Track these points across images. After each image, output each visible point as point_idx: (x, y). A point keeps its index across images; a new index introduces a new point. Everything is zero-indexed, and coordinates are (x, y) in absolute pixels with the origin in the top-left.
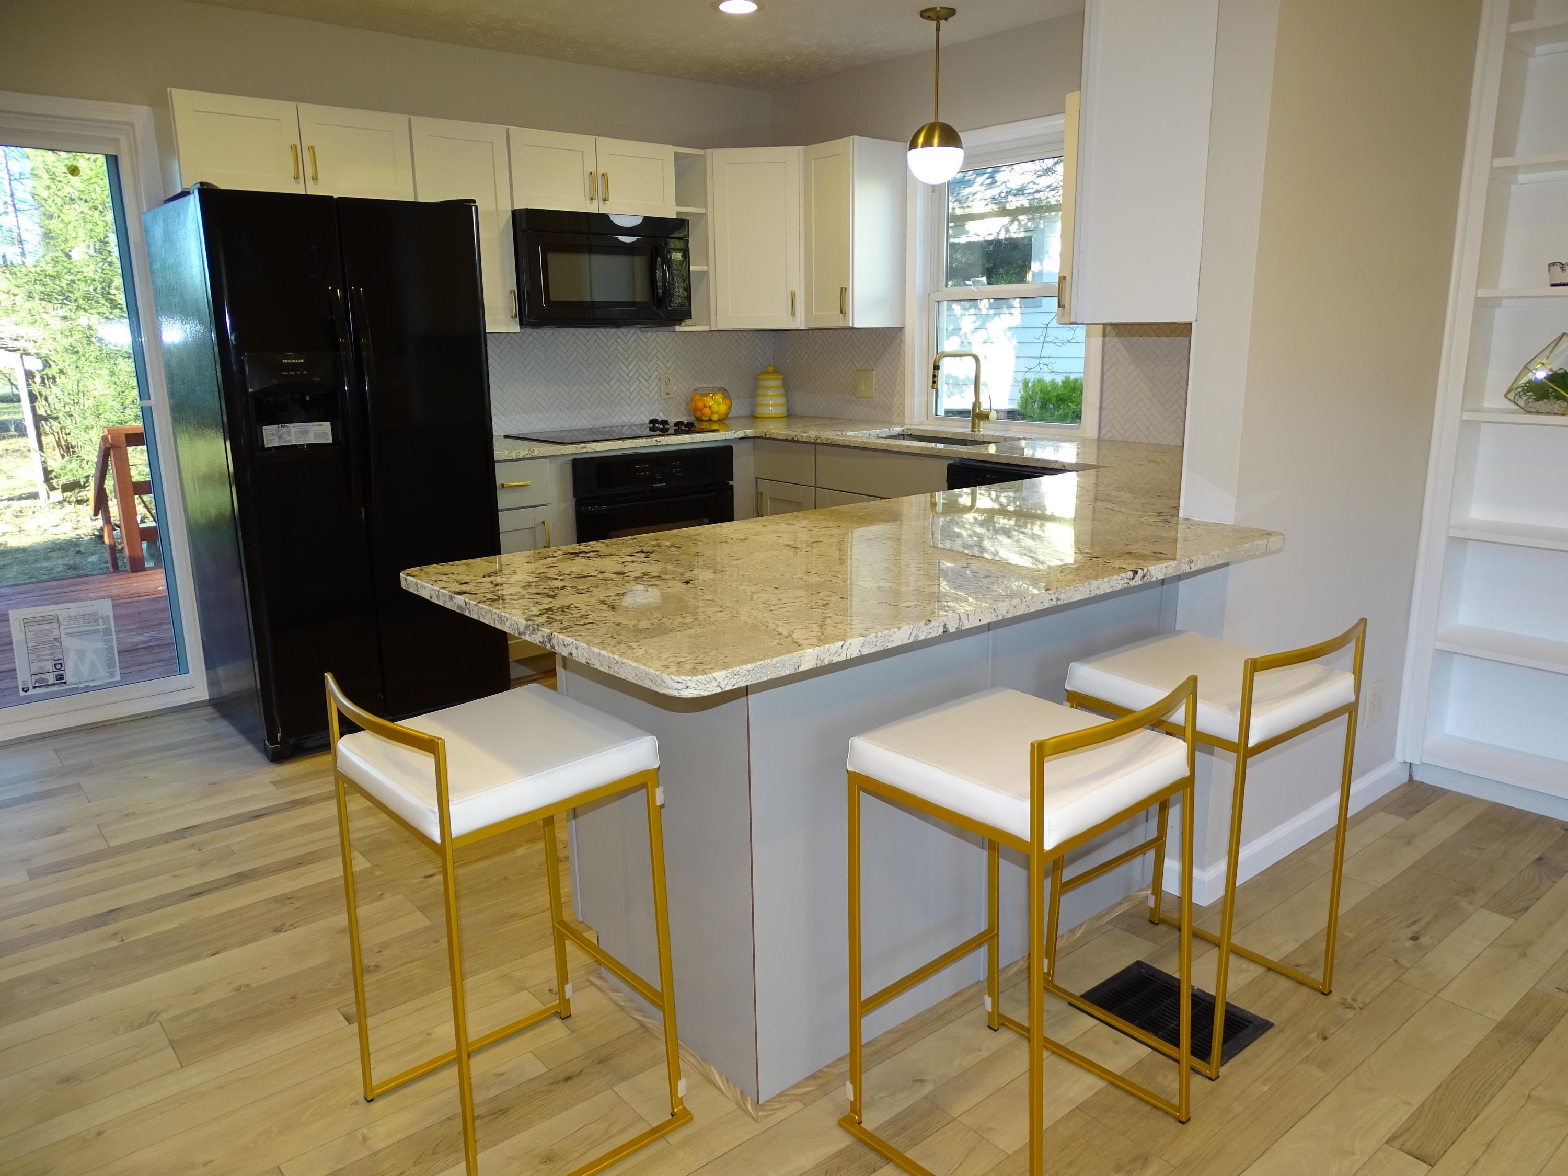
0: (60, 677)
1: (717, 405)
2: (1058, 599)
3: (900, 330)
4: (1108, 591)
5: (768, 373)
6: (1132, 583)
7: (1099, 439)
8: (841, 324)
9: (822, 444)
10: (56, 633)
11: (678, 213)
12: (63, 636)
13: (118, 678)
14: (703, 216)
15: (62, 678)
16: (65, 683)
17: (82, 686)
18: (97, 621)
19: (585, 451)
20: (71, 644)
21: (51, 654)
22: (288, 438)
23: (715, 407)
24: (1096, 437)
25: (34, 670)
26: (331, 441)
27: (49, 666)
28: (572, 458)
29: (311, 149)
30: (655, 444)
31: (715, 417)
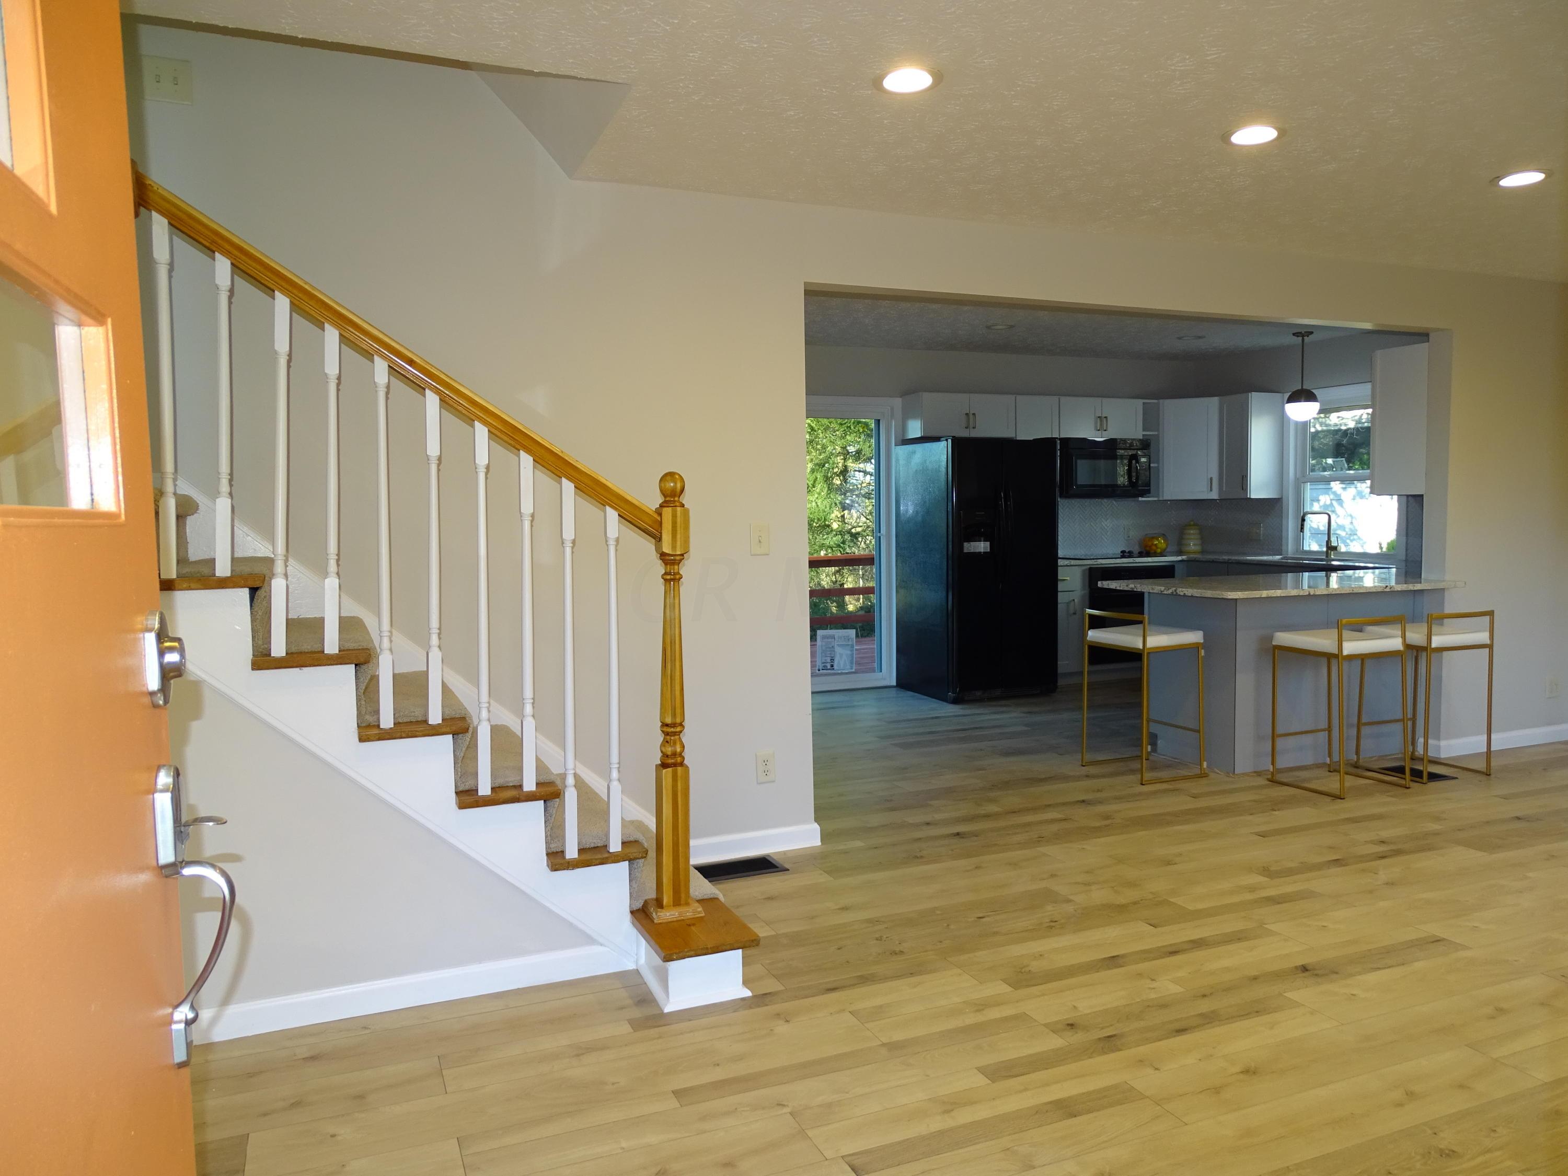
0: (832, 666)
1: (1161, 543)
2: (1353, 590)
3: (1282, 498)
4: (1375, 591)
5: (1190, 525)
6: (1385, 590)
7: (1406, 561)
8: (1243, 496)
9: (1230, 563)
10: (833, 644)
11: (1143, 435)
12: (836, 646)
13: (853, 670)
14: (1158, 436)
15: (833, 667)
16: (833, 669)
17: (840, 672)
18: (849, 640)
19: (1096, 563)
20: (838, 650)
21: (831, 654)
22: (970, 549)
23: (1160, 545)
24: (1404, 559)
25: (823, 661)
26: (989, 550)
27: (829, 660)
28: (1088, 567)
29: (974, 414)
30: (1132, 561)
31: (1159, 551)
